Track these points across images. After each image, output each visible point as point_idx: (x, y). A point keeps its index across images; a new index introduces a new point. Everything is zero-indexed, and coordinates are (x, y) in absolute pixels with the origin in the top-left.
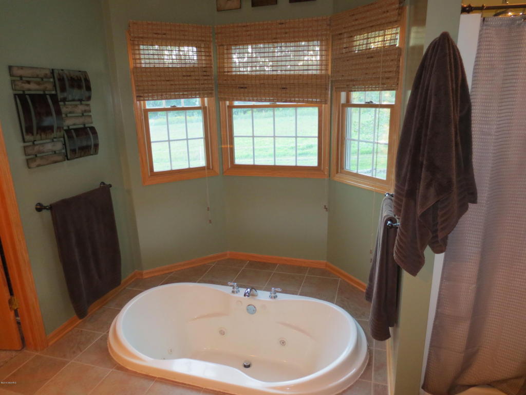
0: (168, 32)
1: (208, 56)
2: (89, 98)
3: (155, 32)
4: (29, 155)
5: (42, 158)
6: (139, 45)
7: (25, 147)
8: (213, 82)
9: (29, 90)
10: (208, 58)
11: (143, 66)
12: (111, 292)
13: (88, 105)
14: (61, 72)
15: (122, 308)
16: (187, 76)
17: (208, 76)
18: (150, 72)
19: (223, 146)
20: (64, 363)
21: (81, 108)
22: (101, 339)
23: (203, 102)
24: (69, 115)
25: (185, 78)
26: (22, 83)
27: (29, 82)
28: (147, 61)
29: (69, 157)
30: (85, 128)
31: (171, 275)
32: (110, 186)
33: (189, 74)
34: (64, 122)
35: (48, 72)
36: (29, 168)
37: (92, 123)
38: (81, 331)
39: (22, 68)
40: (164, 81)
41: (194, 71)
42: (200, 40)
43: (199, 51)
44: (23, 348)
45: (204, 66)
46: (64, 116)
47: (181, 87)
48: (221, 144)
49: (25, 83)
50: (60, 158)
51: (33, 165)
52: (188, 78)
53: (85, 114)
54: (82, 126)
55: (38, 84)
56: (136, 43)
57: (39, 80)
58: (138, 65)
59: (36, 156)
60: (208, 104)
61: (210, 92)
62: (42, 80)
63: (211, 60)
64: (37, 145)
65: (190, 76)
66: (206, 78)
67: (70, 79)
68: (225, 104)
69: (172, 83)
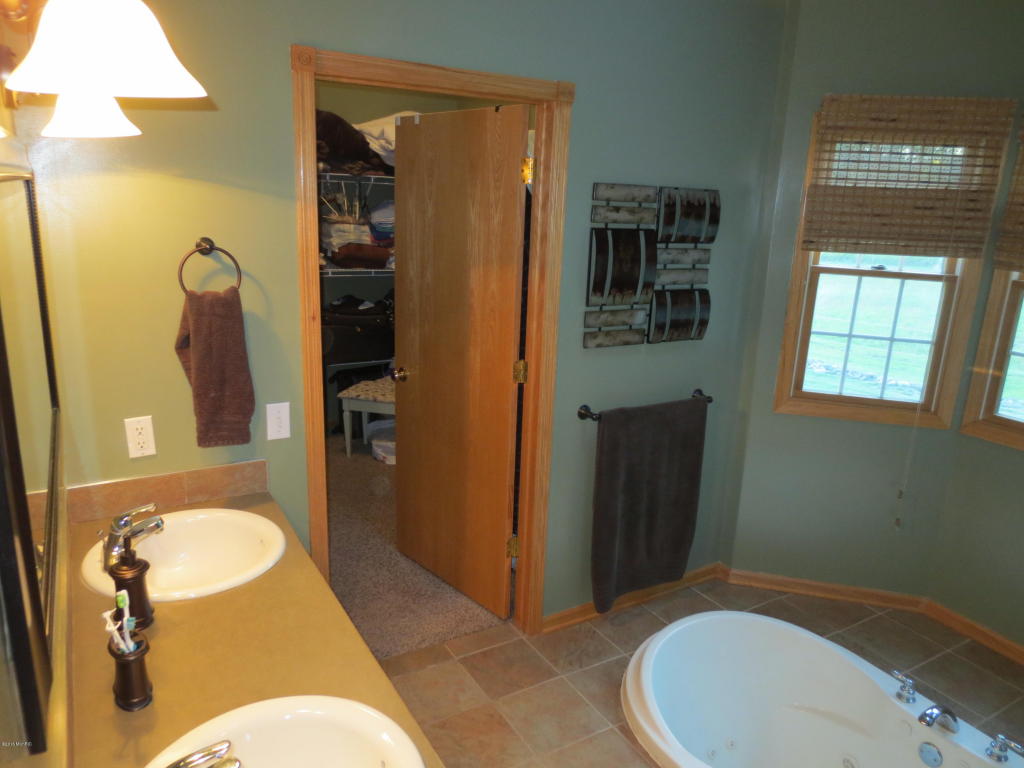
0: (902, 116)
1: (990, 166)
2: (711, 239)
3: (873, 116)
4: (589, 327)
5: (608, 334)
6: (834, 142)
7: (587, 314)
8: (989, 225)
9: (615, 222)
10: (988, 171)
11: (832, 184)
12: (662, 586)
13: (707, 251)
14: (673, 192)
15: (670, 622)
16: (926, 208)
17: (979, 210)
18: (843, 196)
19: (976, 369)
20: (551, 674)
21: (694, 255)
22: (617, 662)
23: (951, 268)
24: (669, 266)
25: (919, 212)
26: (608, 210)
27: (617, 209)
28: (843, 174)
29: (650, 339)
30: (691, 292)
31: (783, 597)
32: (710, 400)
33: (930, 204)
34: (659, 277)
35: (651, 192)
36: (585, 347)
37: (706, 283)
38: (594, 632)
39: (613, 186)
40: (868, 215)
41: (944, 199)
42: (979, 132)
43: (969, 156)
44: (509, 618)
45: (974, 188)
46: (659, 266)
47: (905, 230)
48: (973, 365)
49: (611, 211)
50: (637, 338)
51: (592, 343)
52: (927, 212)
53: (698, 266)
54: (687, 287)
55: (632, 211)
56: (829, 138)
57: (635, 205)
58: (822, 182)
59: (600, 329)
60: (964, 272)
61: (973, 246)
62: (640, 205)
63: (994, 176)
64: (605, 312)
65: (931, 208)
66: (972, 214)
67: (685, 203)
68: (1007, 277)
69: (885, 221)
